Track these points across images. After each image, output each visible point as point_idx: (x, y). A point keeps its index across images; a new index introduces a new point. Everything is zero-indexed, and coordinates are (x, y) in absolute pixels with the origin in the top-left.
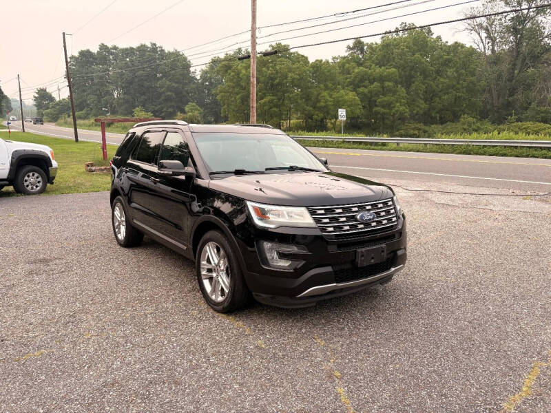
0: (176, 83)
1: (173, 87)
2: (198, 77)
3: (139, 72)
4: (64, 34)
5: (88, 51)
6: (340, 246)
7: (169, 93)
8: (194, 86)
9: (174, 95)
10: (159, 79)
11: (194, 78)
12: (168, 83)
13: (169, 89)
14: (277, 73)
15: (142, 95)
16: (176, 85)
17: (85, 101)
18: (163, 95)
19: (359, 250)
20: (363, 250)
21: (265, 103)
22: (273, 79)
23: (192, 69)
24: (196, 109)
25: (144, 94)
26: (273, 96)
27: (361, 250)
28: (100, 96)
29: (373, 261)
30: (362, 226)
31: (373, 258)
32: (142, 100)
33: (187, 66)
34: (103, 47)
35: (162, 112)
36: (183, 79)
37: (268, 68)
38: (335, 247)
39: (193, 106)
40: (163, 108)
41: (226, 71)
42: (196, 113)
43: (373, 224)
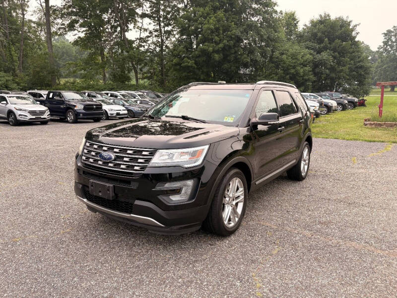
19: (91, 180)
27: (93, 181)
29: (100, 194)
30: (101, 163)
38: (82, 172)
43: (110, 165)
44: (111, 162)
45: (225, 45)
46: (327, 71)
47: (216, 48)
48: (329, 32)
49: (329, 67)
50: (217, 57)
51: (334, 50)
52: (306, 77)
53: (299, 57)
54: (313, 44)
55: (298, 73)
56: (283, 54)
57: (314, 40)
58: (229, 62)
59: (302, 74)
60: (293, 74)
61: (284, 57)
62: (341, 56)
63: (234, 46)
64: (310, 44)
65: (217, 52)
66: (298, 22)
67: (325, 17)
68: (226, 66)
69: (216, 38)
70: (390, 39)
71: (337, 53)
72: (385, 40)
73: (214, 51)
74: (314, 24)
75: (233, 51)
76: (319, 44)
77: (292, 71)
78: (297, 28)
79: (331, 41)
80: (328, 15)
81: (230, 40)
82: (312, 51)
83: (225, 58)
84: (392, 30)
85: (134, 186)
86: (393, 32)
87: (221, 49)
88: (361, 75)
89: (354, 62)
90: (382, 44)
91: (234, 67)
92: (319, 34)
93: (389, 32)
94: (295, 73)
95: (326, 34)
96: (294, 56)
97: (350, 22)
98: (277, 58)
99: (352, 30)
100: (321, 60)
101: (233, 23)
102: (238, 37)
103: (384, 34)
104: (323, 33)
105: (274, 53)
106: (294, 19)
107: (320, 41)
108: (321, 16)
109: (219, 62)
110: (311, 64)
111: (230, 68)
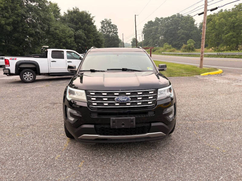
0: (187, 30)
1: (185, 32)
2: (198, 27)
3: (170, 28)
4: (135, 15)
5: (151, 21)
6: (99, 114)
7: (183, 36)
8: (195, 31)
9: (185, 36)
10: (180, 29)
11: (196, 28)
12: (183, 31)
13: (183, 34)
14: (237, 20)
15: (171, 37)
16: (186, 32)
17: (148, 42)
18: (180, 37)
19: (112, 118)
20: (114, 118)
21: (228, 36)
22: (234, 23)
23: (195, 23)
24: (192, 42)
25: (172, 37)
26: (234, 32)
27: (113, 118)
28: (154, 39)
29: (123, 126)
30: (118, 104)
31: (123, 124)
32: (171, 39)
33: (193, 22)
34: (157, 19)
35: (179, 45)
36: (190, 28)
37: (232, 18)
38: (96, 114)
39: (191, 41)
40: (180, 42)
41: (209, 22)
42: (192, 44)
43: (128, 104)
44: (128, 103)
45: (14, 20)
46: (83, 41)
47: (8, 22)
48: (80, 19)
49: (83, 39)
50: (9, 28)
51: (85, 29)
52: (72, 45)
53: (66, 32)
54: (73, 25)
55: (67, 42)
56: (56, 29)
57: (72, 22)
58: (18, 32)
59: (70, 42)
60: (64, 42)
61: (57, 31)
62: (88, 33)
63: (21, 21)
64: (71, 24)
65: (8, 24)
66: (60, 10)
67: (76, 9)
68: (16, 35)
69: (6, 14)
70: (104, 25)
71: (86, 31)
72: (102, 26)
73: (6, 24)
74: (70, 13)
75: (20, 25)
76: (76, 25)
77: (64, 40)
78: (60, 14)
79: (83, 24)
80: (78, 9)
81: (17, 17)
82: (73, 29)
83: (15, 30)
84: (104, 21)
85: (151, 114)
86: (105, 22)
87: (11, 23)
88: (99, 44)
89: (95, 37)
90: (101, 28)
91: (22, 36)
92: (75, 19)
93: (103, 21)
94: (65, 42)
95: (79, 20)
96: (63, 31)
97: (90, 15)
98: (53, 32)
99: (92, 19)
100: (79, 35)
101: (18, 5)
102: (23, 15)
103: (101, 22)
104: (77, 19)
105: (51, 29)
106: (58, 8)
107: (76, 23)
108: (73, 8)
109: (10, 32)
110: (74, 37)
111: (20, 37)
